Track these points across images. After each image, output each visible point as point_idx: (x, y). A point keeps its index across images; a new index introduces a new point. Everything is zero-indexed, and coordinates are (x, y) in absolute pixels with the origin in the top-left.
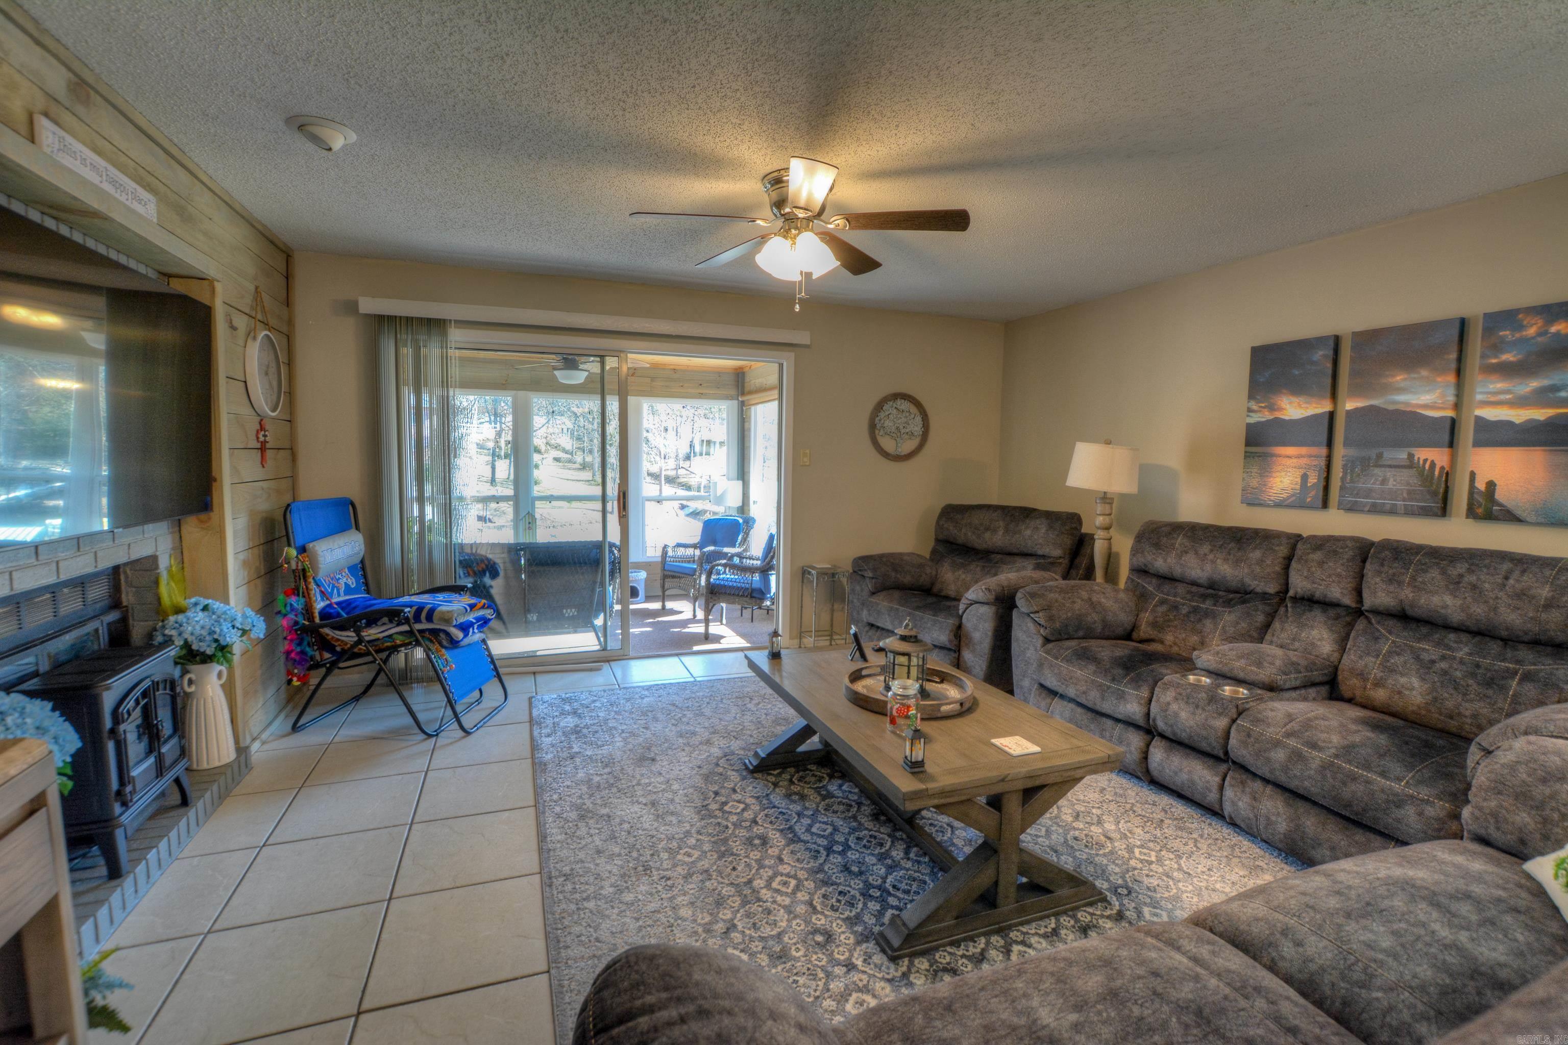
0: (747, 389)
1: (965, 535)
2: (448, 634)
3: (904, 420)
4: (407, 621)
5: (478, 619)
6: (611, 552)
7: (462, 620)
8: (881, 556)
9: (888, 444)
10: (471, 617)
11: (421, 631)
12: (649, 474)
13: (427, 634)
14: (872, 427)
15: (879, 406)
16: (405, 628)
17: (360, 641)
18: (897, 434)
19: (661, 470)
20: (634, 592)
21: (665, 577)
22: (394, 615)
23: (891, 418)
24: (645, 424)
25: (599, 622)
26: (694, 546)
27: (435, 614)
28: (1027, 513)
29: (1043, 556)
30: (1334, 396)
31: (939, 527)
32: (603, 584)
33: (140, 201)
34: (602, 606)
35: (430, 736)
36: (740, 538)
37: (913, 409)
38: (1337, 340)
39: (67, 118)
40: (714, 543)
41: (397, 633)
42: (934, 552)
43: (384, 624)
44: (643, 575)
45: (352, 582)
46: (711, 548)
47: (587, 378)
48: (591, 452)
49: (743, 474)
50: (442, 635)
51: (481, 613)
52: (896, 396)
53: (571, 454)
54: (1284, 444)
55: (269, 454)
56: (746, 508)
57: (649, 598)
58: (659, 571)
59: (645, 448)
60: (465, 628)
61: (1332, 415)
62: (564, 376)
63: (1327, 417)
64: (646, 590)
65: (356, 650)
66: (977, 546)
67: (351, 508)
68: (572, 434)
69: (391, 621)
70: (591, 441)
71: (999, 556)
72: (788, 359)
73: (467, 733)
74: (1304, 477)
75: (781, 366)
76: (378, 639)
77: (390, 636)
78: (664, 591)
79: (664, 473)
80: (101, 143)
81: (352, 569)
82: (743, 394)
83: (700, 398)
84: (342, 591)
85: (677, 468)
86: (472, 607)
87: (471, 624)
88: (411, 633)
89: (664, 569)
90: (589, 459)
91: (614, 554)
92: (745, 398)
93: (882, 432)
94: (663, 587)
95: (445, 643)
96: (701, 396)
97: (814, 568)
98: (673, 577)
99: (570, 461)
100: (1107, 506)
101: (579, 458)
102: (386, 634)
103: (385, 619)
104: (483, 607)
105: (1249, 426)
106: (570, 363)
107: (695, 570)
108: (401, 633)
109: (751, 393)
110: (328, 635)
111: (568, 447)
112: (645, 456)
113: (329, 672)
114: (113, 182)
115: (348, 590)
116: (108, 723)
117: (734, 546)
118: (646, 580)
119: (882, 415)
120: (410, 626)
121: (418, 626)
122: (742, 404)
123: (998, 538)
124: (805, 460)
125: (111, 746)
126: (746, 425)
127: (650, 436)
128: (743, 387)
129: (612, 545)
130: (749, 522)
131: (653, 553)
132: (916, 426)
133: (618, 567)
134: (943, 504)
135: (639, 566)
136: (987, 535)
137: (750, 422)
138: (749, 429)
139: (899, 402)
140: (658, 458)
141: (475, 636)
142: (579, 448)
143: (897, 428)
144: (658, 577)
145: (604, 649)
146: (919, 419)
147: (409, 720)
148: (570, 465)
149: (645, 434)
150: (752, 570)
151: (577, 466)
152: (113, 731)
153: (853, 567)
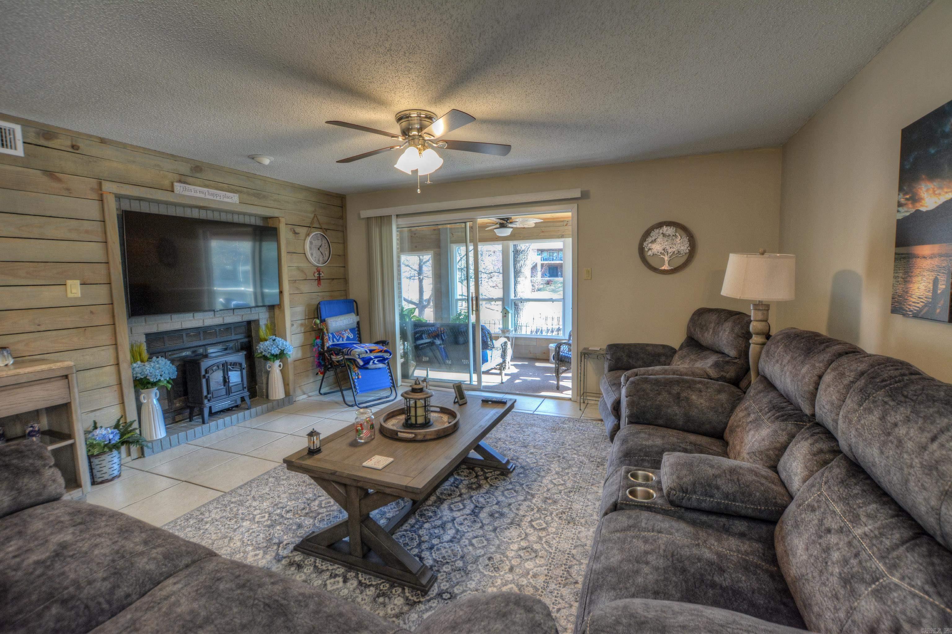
3: (670, 242)
4: (343, 354)
5: (377, 357)
7: (364, 356)
9: (656, 261)
10: (371, 356)
13: (352, 361)
14: (641, 249)
15: (647, 234)
18: (664, 254)
23: (658, 241)
29: (727, 356)
31: (688, 326)
33: (228, 198)
35: (349, 406)
37: (680, 233)
39: (190, 180)
45: (351, 336)
50: (356, 362)
52: (662, 225)
55: (322, 281)
60: (366, 360)
66: (702, 343)
67: (354, 303)
72: (573, 209)
75: (572, 213)
80: (207, 183)
81: (352, 330)
84: (345, 339)
87: (371, 359)
93: (649, 253)
95: (358, 366)
97: (588, 350)
105: (898, 221)
114: (212, 195)
115: (348, 339)
116: (203, 373)
119: (650, 239)
124: (587, 275)
125: (204, 381)
132: (683, 246)
134: (697, 308)
136: (706, 334)
139: (665, 228)
143: (664, 249)
145: (470, 384)
146: (685, 240)
147: (341, 399)
152: (204, 376)
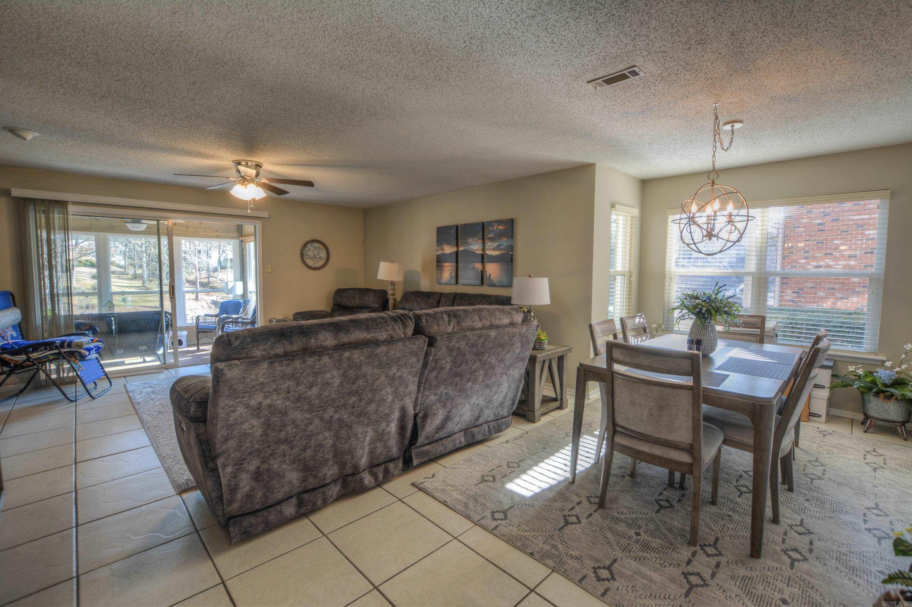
0: (244, 234)
1: (345, 302)
2: (80, 353)
3: (317, 252)
4: (57, 348)
5: (95, 347)
6: (166, 316)
7: (87, 346)
8: (306, 312)
9: (310, 263)
10: (92, 345)
11: (65, 352)
12: (188, 281)
13: (68, 354)
14: (302, 255)
15: (305, 246)
16: (57, 351)
17: (28, 359)
18: (314, 258)
19: (196, 278)
20: (180, 343)
21: (198, 333)
22: (49, 345)
23: (311, 250)
24: (184, 248)
25: (161, 352)
26: (216, 316)
27: (73, 343)
28: (367, 291)
29: (372, 308)
30: (457, 246)
31: (334, 298)
32: (162, 333)
34: (162, 343)
35: (72, 401)
36: (241, 310)
37: (322, 247)
38: (457, 226)
40: (227, 313)
41: (49, 354)
42: (332, 309)
43: (42, 351)
44: (185, 333)
45: (14, 334)
46: (225, 315)
47: (146, 228)
48: (141, 267)
49: (243, 277)
50: (76, 354)
51: (97, 344)
52: (313, 241)
53: (125, 268)
54: (446, 262)
56: (246, 295)
57: (188, 346)
58: (195, 330)
59: (184, 263)
60: (89, 350)
61: (457, 252)
62: (131, 226)
63: (455, 253)
64: (187, 342)
65: (24, 364)
66: (350, 305)
68: (124, 254)
69: (46, 349)
70: (141, 259)
71: (357, 309)
72: (259, 224)
73: (94, 398)
74: (451, 273)
75: (255, 226)
76: (39, 358)
77: (46, 356)
78: (198, 340)
79: (198, 281)
81: (14, 327)
82: (242, 236)
83: (217, 238)
84: (9, 338)
85: (209, 277)
86: (92, 340)
87: (92, 349)
88: (60, 353)
89: (198, 328)
90: (139, 272)
91: (168, 317)
92: (243, 238)
93: (307, 257)
94: (198, 338)
95: (78, 358)
96: (217, 237)
97: (275, 319)
98: (204, 332)
99: (123, 273)
100: (393, 286)
101: (131, 271)
102: (43, 355)
103: (43, 348)
104: (97, 341)
105: (438, 256)
106: (137, 220)
107: (216, 327)
108: (52, 354)
109: (246, 236)
110: (6, 358)
111: (122, 263)
112: (184, 269)
113: (8, 376)
115: (12, 338)
117: (238, 314)
118: (187, 336)
119: (306, 249)
120: (59, 350)
121: (63, 350)
122: (242, 241)
123: (356, 302)
124: (269, 270)
126: (244, 252)
127: (187, 256)
128: (242, 232)
129: (166, 313)
130: (246, 302)
131: (190, 320)
132: (323, 254)
133: (171, 325)
134: (335, 288)
135: (182, 329)
136: (353, 301)
137: (246, 251)
138: (246, 255)
139: (314, 244)
140: (194, 271)
141: (94, 355)
142: (131, 264)
143: (314, 255)
144: (195, 334)
145: (165, 363)
146: (324, 251)
148: (124, 276)
149: (183, 255)
150: (247, 324)
151: (130, 276)
153: (293, 317)
